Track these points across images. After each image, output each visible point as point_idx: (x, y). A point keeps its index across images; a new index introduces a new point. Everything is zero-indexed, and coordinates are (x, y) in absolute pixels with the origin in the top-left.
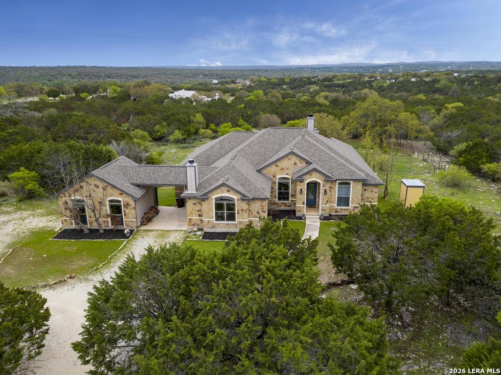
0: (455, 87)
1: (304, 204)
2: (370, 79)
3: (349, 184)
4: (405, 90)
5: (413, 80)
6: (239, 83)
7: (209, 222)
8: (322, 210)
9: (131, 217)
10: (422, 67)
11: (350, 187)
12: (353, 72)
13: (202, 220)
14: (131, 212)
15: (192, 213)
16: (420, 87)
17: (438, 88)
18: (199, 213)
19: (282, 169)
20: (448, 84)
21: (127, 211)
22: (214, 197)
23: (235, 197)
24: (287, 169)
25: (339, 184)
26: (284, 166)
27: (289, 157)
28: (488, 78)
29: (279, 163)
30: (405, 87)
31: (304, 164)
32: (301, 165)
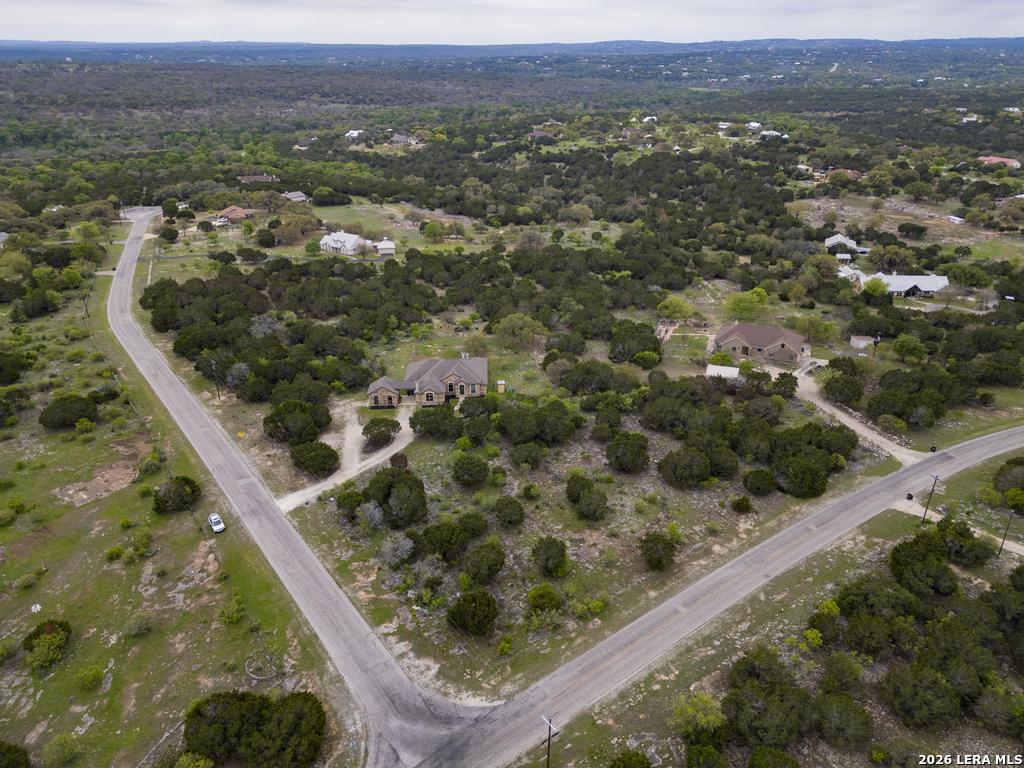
1: (459, 392)
6: (398, 142)
7: (424, 401)
9: (395, 401)
11: (476, 387)
14: (396, 399)
18: (421, 399)
22: (425, 393)
23: (433, 393)
25: (473, 385)
26: (451, 379)
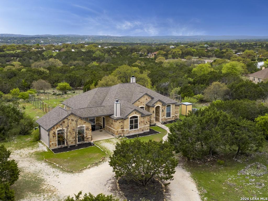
0: (106, 56)
1: (154, 118)
2: (37, 50)
3: (170, 106)
4: (71, 59)
5: (73, 50)
7: (127, 130)
8: (162, 120)
9: (89, 135)
10: (66, 39)
11: (170, 107)
12: (8, 42)
13: (123, 131)
14: (89, 132)
15: (118, 128)
16: (81, 56)
17: (95, 57)
18: (122, 127)
19: (141, 103)
20: (101, 54)
21: (87, 132)
22: (130, 117)
23: (138, 115)
24: (143, 102)
25: (167, 106)
26: (142, 101)
27: (144, 96)
28: (123, 49)
29: (140, 100)
30: (71, 57)
31: (150, 99)
32: (149, 100)
